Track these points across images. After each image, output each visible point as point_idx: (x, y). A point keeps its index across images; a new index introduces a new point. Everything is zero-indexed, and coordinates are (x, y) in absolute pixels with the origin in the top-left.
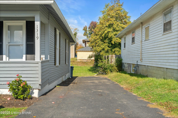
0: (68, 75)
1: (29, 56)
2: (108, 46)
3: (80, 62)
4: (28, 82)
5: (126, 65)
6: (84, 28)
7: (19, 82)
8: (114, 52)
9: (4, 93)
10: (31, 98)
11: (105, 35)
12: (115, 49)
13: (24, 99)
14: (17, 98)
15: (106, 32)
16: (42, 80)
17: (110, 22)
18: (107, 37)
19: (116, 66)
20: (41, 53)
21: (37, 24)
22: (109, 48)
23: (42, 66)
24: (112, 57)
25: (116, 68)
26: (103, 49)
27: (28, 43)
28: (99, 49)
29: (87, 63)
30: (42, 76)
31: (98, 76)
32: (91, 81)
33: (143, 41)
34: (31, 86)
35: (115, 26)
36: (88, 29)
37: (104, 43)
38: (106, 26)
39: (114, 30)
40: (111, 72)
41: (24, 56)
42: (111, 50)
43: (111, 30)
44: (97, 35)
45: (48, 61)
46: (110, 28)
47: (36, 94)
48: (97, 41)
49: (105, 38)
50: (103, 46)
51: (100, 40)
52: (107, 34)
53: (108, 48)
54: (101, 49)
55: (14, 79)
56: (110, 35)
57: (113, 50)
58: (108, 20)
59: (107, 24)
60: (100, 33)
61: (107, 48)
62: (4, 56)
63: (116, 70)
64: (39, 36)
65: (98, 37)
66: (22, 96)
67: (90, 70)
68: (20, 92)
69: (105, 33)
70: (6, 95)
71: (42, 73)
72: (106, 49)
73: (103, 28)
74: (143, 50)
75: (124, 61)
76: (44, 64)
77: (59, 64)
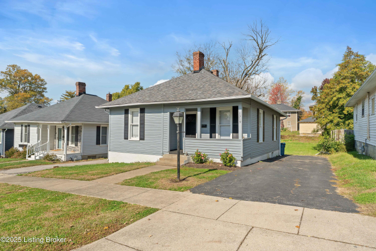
0: (277, 153)
1: (235, 134)
2: (339, 117)
3: (303, 137)
4: (233, 155)
5: (358, 144)
6: (313, 89)
7: (227, 154)
8: (348, 125)
9: (217, 162)
10: (235, 167)
11: (334, 102)
12: (349, 121)
13: (230, 166)
14: (225, 165)
15: (335, 99)
16: (243, 154)
17: (341, 85)
18: (337, 105)
19: (345, 145)
20: (243, 132)
21: (240, 111)
22: (341, 120)
23: (243, 143)
24: (339, 132)
25: (344, 147)
26: (331, 121)
27: (234, 124)
28: (325, 121)
29: (313, 138)
30: (243, 151)
31: (319, 156)
32: (301, 160)
33: (370, 114)
34: (236, 157)
35: (348, 90)
36: (318, 91)
37: (333, 113)
38: (337, 91)
39: (348, 95)
40: (337, 151)
41: (231, 134)
42: (344, 123)
43: (343, 95)
44: (323, 103)
45: (250, 139)
46: (342, 93)
47: (239, 164)
48: (322, 111)
49: (334, 106)
50: (331, 118)
51: (326, 109)
52: (337, 102)
53: (339, 119)
54: (329, 121)
55: (223, 152)
56: (341, 103)
57: (347, 122)
58: (339, 83)
59: (338, 88)
60: (326, 100)
61: (336, 120)
62: (217, 134)
63: (343, 149)
64: (241, 120)
65: (324, 105)
66: (229, 164)
67: (315, 148)
68: (228, 161)
69: (333, 100)
70: (219, 163)
71: (244, 148)
72: (335, 122)
73: (332, 93)
74: (370, 126)
75: (356, 139)
76: (246, 142)
77: (263, 141)
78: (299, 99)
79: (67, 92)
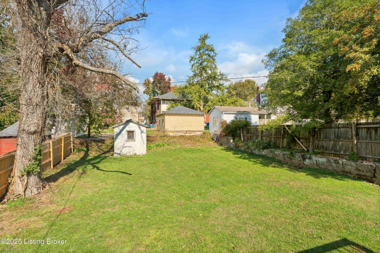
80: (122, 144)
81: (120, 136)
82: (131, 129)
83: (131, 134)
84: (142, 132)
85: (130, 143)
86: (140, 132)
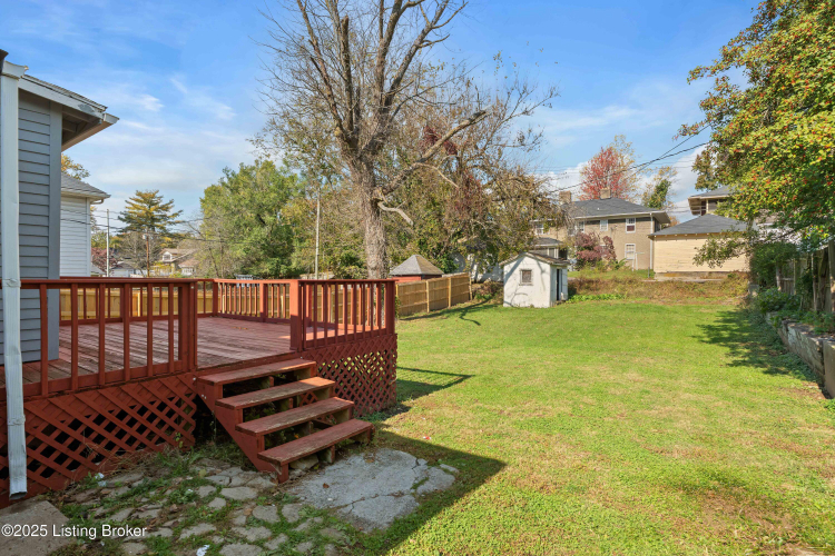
29: (701, 288)
67: (715, 335)
78: (662, 188)
79: (139, 194)
80: (513, 290)
81: (511, 278)
82: (526, 267)
83: (527, 274)
84: (543, 272)
85: (525, 289)
86: (539, 271)
